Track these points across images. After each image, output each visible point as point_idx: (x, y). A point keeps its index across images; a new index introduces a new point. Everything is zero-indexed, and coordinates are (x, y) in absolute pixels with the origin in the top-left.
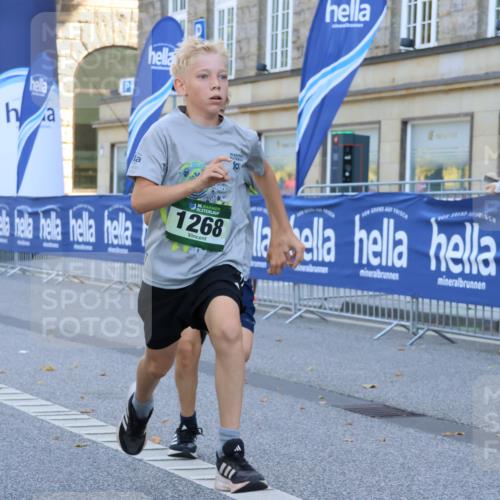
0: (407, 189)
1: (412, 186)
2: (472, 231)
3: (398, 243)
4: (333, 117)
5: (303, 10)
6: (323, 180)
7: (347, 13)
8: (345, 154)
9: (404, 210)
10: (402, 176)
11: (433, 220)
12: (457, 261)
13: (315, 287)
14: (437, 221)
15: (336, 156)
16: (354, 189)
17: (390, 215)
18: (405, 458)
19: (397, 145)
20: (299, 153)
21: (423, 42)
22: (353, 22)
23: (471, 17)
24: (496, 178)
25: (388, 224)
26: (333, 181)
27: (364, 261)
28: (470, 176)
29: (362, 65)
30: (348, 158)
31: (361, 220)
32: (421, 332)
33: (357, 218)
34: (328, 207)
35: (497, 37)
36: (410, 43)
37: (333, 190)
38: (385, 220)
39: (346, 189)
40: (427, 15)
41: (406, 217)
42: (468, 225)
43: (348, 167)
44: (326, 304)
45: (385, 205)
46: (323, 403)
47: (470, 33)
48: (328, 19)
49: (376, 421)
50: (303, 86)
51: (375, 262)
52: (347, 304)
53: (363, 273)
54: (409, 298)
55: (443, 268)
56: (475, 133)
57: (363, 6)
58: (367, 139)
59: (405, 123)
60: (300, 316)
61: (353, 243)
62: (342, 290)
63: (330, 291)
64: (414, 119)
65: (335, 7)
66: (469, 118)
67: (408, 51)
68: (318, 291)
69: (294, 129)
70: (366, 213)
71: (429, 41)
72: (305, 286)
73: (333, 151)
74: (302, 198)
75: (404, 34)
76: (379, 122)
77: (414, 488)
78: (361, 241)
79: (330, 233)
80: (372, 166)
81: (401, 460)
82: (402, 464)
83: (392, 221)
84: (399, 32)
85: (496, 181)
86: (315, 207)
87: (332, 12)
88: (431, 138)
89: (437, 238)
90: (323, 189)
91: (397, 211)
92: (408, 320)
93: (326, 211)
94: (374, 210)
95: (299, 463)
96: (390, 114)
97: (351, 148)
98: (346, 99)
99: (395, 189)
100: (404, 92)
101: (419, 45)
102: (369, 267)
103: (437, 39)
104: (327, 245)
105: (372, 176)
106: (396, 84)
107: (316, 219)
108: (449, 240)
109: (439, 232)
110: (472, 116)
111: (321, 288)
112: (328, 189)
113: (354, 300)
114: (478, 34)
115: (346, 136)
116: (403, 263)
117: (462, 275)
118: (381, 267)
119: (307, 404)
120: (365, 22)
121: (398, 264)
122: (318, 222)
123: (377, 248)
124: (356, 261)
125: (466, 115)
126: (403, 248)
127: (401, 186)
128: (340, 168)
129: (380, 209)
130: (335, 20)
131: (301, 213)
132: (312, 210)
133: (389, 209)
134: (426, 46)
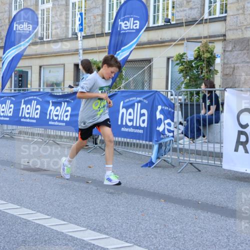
0: (42, 90)
1: (44, 89)
2: (64, 105)
3: (37, 109)
4: (17, 64)
5: (3, 25)
6: (11, 87)
7: (22, 27)
8: (19, 77)
9: (41, 98)
10: (40, 86)
11: (51, 101)
12: (56, 116)
13: (9, 126)
14: (52, 102)
15: (16, 79)
16: (23, 90)
17: (35, 100)
18: (42, 185)
19: (38, 75)
20: (3, 77)
21: (46, 38)
22: (25, 31)
23: (63, 30)
24: (73, 86)
25: (34, 102)
26: (15, 87)
27: (23, 116)
28: (64, 86)
29: (29, 45)
30: (20, 79)
31: (24, 101)
32: (47, 141)
33: (23, 100)
34: (13, 96)
35: (72, 38)
36: (42, 38)
37: (15, 90)
38: (33, 101)
39: (20, 90)
40: (47, 29)
41: (41, 100)
42: (63, 103)
43: (20, 82)
44: (13, 132)
45: (34, 96)
46: (12, 167)
47: (63, 36)
48: (15, 29)
49: (32, 173)
50: (4, 53)
51: (27, 116)
52: (21, 131)
53: (22, 120)
54: (43, 129)
55: (51, 118)
56: (65, 71)
57: (29, 25)
58: (27, 72)
59: (40, 67)
60: (3, 136)
61: (20, 109)
62: (19, 127)
63: (14, 127)
64: (44, 65)
65: (17, 25)
66: (63, 66)
67: (41, 41)
68: (10, 127)
69: (1, 68)
70: (27, 99)
71: (49, 38)
72: (5, 125)
73: (15, 77)
74: (4, 93)
75: (39, 35)
76: (31, 66)
77: (46, 196)
78: (23, 108)
79: (12, 106)
80: (29, 82)
81: (41, 187)
82: (42, 188)
83: (36, 102)
84: (38, 35)
85: (73, 87)
86: (8, 96)
87: (16, 27)
88: (50, 72)
89: (51, 107)
90: (11, 90)
91: (38, 98)
92: (43, 137)
93: (12, 98)
94: (30, 98)
95: (4, 189)
96: (35, 63)
97: (21, 75)
98: (22, 58)
99: (38, 90)
100: (40, 56)
101: (45, 40)
102: (25, 118)
103: (51, 38)
104: (10, 110)
105: (29, 86)
106: (37, 53)
107: (8, 101)
108: (55, 108)
109: (52, 106)
110: (64, 65)
111: (11, 126)
112: (13, 90)
113: (23, 130)
114: (66, 36)
115: (19, 71)
116: (38, 116)
117: (58, 121)
118: (29, 118)
119: (7, 168)
120: (30, 31)
121: (36, 117)
122: (8, 102)
123: (29, 111)
124: (20, 115)
125: (62, 64)
126: (38, 111)
127: (40, 89)
128: (17, 83)
129: (32, 97)
130: (18, 29)
131: (3, 99)
132: (7, 97)
133: (35, 97)
134: (48, 40)
